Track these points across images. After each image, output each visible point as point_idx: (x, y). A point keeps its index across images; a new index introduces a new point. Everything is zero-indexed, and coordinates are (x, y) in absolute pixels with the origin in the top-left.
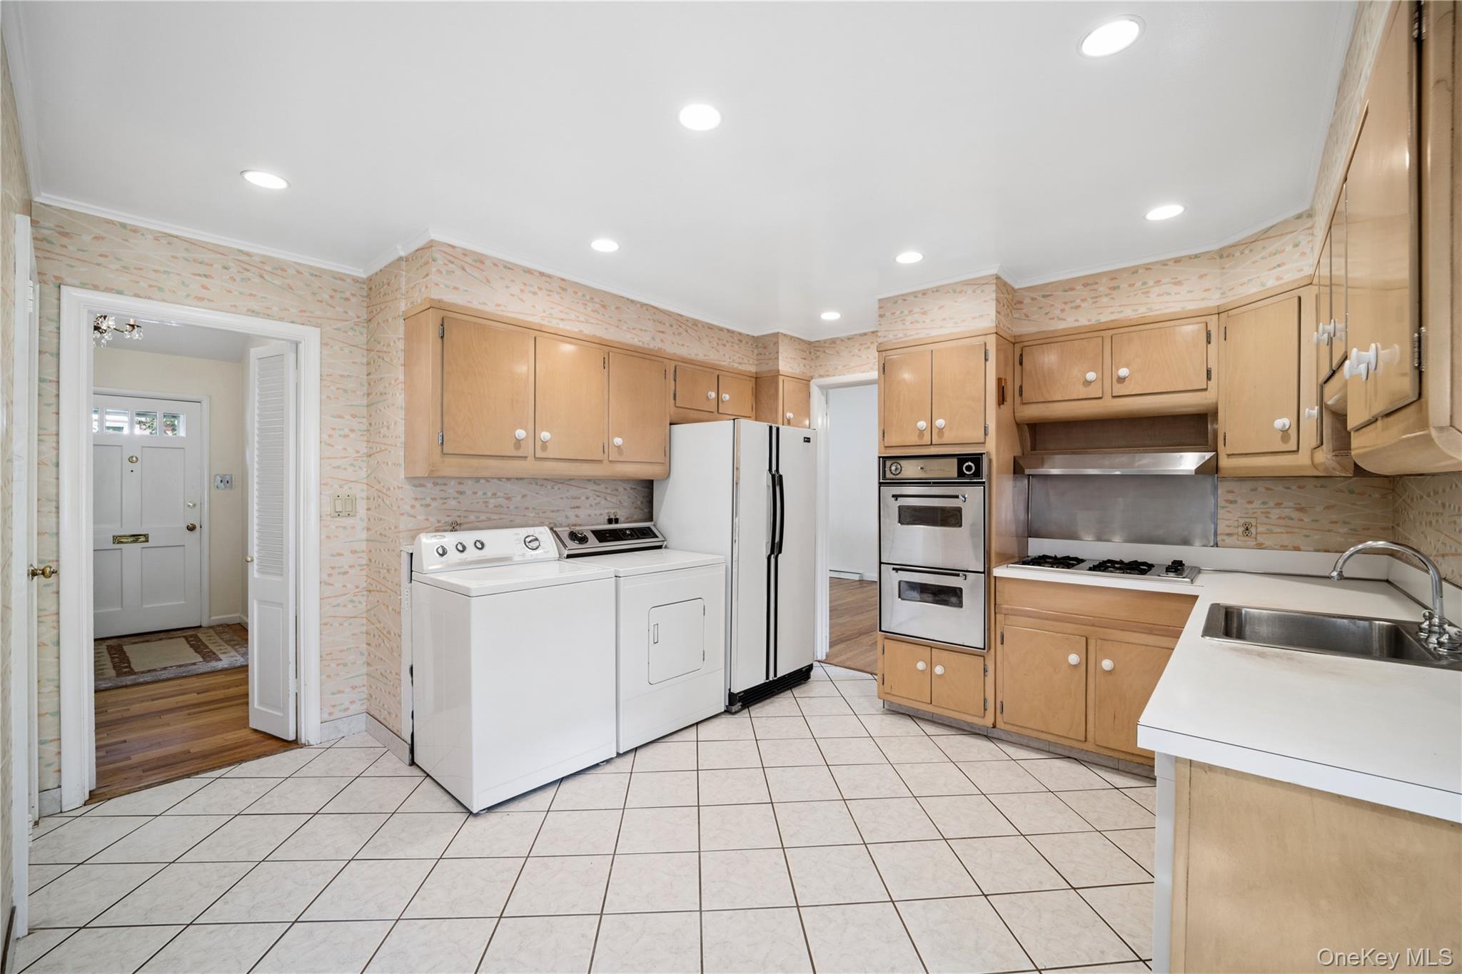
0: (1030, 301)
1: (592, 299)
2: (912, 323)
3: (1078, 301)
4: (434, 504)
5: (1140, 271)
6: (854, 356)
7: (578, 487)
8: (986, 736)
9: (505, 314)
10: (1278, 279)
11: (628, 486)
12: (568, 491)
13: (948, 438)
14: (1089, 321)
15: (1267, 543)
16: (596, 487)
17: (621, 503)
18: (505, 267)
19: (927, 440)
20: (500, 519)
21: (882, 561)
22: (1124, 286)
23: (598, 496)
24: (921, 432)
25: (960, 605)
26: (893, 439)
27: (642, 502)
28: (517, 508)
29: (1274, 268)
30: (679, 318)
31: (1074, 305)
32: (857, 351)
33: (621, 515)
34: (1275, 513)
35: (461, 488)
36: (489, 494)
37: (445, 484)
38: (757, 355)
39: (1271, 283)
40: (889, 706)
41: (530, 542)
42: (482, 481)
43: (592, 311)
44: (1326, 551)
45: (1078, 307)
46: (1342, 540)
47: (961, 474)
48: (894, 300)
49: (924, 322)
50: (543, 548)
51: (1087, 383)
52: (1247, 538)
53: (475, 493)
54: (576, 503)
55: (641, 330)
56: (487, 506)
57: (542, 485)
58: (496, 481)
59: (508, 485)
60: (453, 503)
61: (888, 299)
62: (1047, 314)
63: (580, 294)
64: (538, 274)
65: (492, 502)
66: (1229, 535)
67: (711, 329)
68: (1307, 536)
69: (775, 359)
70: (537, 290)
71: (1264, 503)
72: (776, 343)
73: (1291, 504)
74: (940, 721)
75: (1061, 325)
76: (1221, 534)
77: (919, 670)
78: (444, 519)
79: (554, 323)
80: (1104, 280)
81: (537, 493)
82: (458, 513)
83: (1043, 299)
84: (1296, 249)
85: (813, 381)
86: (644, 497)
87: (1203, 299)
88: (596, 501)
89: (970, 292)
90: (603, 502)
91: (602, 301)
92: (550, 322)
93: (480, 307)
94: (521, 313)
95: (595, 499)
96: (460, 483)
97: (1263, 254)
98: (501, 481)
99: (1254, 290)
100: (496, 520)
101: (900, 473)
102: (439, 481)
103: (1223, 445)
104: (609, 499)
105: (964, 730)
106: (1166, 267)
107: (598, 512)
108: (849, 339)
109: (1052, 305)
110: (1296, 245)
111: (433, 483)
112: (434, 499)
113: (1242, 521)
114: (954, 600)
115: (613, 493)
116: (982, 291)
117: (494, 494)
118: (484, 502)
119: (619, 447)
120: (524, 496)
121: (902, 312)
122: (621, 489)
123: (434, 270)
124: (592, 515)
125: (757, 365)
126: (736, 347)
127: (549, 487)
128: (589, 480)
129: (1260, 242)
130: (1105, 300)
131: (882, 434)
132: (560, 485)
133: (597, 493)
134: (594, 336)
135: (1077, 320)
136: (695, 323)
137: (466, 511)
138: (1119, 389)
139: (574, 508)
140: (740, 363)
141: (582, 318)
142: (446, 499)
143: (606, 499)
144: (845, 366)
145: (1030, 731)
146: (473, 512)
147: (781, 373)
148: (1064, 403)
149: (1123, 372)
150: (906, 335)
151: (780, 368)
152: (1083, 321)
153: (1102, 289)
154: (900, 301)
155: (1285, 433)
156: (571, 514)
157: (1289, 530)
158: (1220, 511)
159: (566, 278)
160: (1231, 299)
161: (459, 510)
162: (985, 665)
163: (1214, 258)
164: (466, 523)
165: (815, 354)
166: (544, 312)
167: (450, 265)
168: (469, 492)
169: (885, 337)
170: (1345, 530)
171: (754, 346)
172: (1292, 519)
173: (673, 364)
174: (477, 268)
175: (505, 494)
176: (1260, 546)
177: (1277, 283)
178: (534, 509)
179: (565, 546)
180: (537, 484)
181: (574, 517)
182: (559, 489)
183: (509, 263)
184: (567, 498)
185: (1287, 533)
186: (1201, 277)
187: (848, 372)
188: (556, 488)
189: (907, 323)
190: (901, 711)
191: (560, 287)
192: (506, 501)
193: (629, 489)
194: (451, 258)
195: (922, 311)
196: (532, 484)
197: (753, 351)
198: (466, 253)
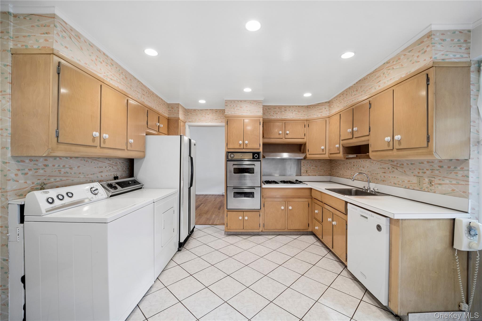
0: (265, 109)
1: (122, 73)
2: (237, 110)
3: (277, 112)
4: (30, 173)
5: (291, 107)
6: (203, 116)
7: (102, 162)
8: (258, 235)
9: (88, 69)
10: (321, 115)
11: (121, 161)
12: (98, 164)
13: (249, 147)
14: (280, 118)
15: (310, 175)
16: (109, 162)
17: (118, 169)
18: (89, 44)
19: (242, 147)
20: (67, 180)
21: (228, 186)
22: (288, 110)
23: (110, 166)
24: (240, 145)
25: (253, 197)
26: (230, 146)
27: (126, 169)
28: (75, 173)
29: (320, 112)
30: (149, 90)
31: (276, 113)
32: (204, 115)
33: (119, 174)
34: (312, 168)
35: (46, 163)
36: (61, 166)
37: (37, 161)
38: (169, 110)
39: (319, 116)
40: (227, 233)
41: (94, 191)
42: (58, 159)
43: (122, 78)
44: (320, 176)
45: (277, 113)
46: (323, 173)
47: (253, 158)
48: (231, 101)
49: (241, 110)
50: (100, 193)
51: (279, 134)
52: (307, 174)
53: (54, 166)
54: (101, 170)
55: (138, 92)
56: (60, 173)
57: (87, 161)
58: (65, 158)
59: (71, 161)
60: (41, 172)
61: (229, 100)
62: (269, 114)
63: (118, 69)
64: (102, 53)
65: (63, 170)
66: (303, 173)
67: (157, 97)
68: (317, 173)
69: (177, 113)
70: (102, 61)
71: (310, 165)
72: (178, 107)
73: (314, 166)
74: (244, 234)
75: (273, 118)
76: (302, 173)
77: (240, 219)
78: (36, 182)
79: (108, 80)
80: (283, 108)
81: (85, 165)
82: (44, 178)
83: (268, 110)
84: (325, 109)
85: (186, 123)
86: (126, 166)
87: (304, 117)
88: (109, 169)
89: (255, 104)
90: (112, 169)
91: (125, 75)
92: (107, 79)
93: (77, 62)
94: (95, 71)
95: (108, 168)
96: (46, 160)
97: (318, 109)
98: (67, 158)
99: (315, 117)
100: (65, 180)
101: (233, 157)
102: (33, 158)
103: (308, 152)
104: (114, 167)
105: (252, 235)
106: (296, 107)
107: (110, 174)
108: (201, 110)
109: (271, 112)
110: (325, 108)
111: (30, 160)
112: (30, 170)
113: (306, 170)
114: (251, 196)
115: (115, 164)
116: (259, 104)
117: (64, 166)
118: (58, 171)
119: (131, 144)
120: (78, 167)
121: (233, 106)
122: (118, 163)
123: (55, 32)
124: (108, 175)
125: (168, 114)
126: (163, 106)
127: (90, 162)
128: (106, 158)
129: (317, 106)
130: (284, 113)
131: (226, 145)
132: (94, 161)
133: (109, 165)
134: (123, 90)
135: (277, 117)
136: (153, 94)
137: (49, 176)
138: (287, 137)
139: (100, 172)
140: (164, 113)
141: (118, 81)
142: (37, 169)
143: (113, 168)
144: (199, 119)
145: (271, 230)
146: (53, 176)
147: (180, 119)
148: (274, 139)
149: (288, 132)
150: (235, 113)
151: (180, 117)
152: (278, 118)
153: (283, 110)
154: (233, 102)
155: (323, 150)
156: (99, 175)
157: (314, 171)
158: (302, 168)
159: (113, 59)
160: (309, 118)
161: (45, 176)
162: (260, 214)
163: (306, 107)
164: (49, 183)
165: (187, 113)
166: (105, 73)
167: (64, 33)
168: (50, 165)
169: (227, 112)
170: (323, 171)
171: (168, 107)
172: (314, 169)
173: (147, 109)
174: (76, 39)
175: (69, 166)
176: (309, 175)
177: (321, 116)
178: (83, 173)
179: (109, 191)
180: (84, 160)
181: (100, 177)
182: (94, 163)
183: (92, 43)
184: (98, 167)
185: (314, 172)
186: (304, 111)
187: (201, 122)
188: (93, 163)
189: (236, 109)
190: (231, 234)
191: (111, 63)
192: (70, 170)
193: (121, 163)
194: (64, 29)
195: (240, 106)
196: (82, 160)
197: (167, 109)
198: (72, 29)
